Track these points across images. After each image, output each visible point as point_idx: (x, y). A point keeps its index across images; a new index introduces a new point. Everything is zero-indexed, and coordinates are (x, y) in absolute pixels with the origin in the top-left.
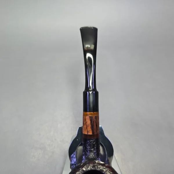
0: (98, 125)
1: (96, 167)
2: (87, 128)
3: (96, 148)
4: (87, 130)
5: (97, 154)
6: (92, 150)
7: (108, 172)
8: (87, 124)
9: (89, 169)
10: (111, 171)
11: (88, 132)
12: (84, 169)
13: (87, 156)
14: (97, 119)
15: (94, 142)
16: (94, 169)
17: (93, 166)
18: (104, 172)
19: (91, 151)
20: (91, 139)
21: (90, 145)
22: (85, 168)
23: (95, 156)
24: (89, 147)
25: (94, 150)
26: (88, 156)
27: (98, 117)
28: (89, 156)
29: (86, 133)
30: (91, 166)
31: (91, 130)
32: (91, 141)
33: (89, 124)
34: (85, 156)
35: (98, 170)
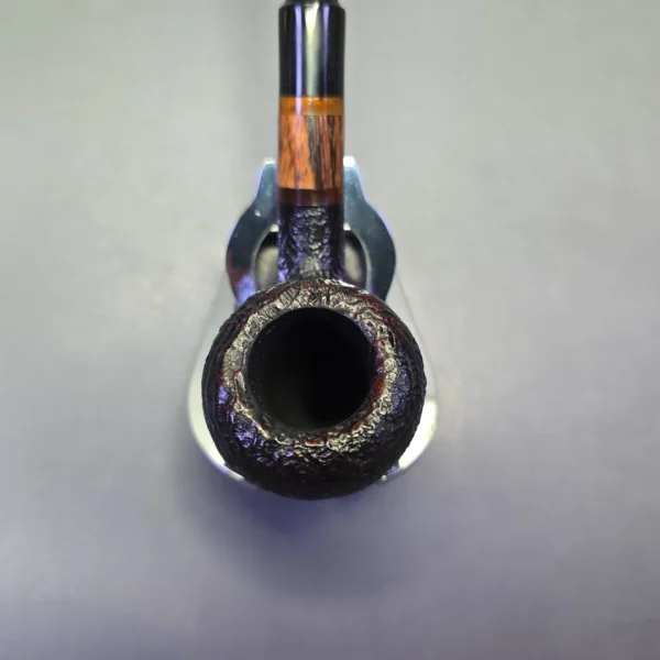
0: (338, 153)
1: (324, 298)
2: (293, 162)
3: (330, 243)
4: (293, 171)
5: (331, 263)
6: (311, 250)
7: (369, 314)
8: (293, 146)
9: (297, 304)
10: (378, 313)
11: (297, 178)
12: (279, 305)
13: (293, 271)
14: (337, 127)
15: (320, 219)
16: (317, 304)
17: (312, 293)
18: (351, 315)
19: (308, 252)
20: (311, 208)
21: (305, 230)
22: (281, 301)
23: (323, 271)
24: (301, 237)
25: (320, 249)
26: (298, 270)
27: (341, 118)
28: (301, 272)
29: (291, 185)
30: (306, 295)
31: (310, 170)
32: (311, 213)
33: (302, 147)
34: (287, 271)
35: (330, 307)
